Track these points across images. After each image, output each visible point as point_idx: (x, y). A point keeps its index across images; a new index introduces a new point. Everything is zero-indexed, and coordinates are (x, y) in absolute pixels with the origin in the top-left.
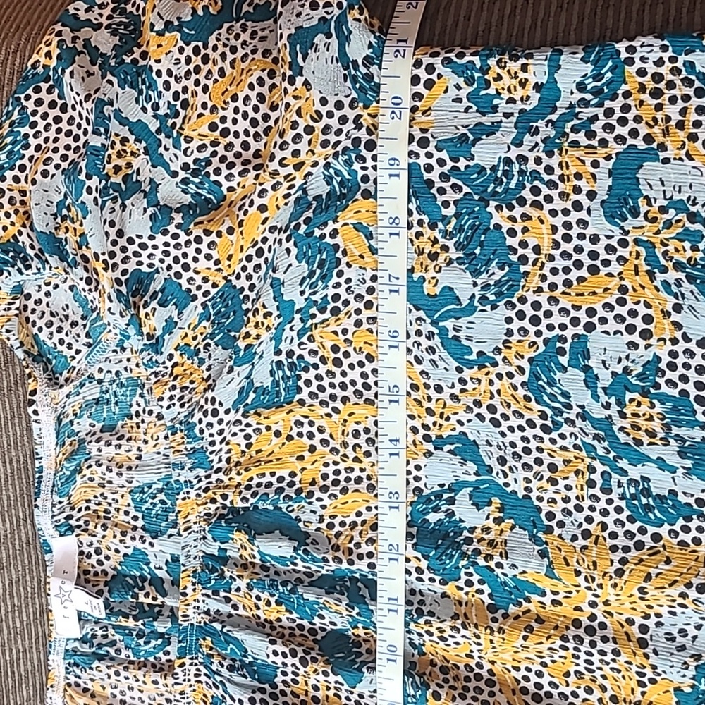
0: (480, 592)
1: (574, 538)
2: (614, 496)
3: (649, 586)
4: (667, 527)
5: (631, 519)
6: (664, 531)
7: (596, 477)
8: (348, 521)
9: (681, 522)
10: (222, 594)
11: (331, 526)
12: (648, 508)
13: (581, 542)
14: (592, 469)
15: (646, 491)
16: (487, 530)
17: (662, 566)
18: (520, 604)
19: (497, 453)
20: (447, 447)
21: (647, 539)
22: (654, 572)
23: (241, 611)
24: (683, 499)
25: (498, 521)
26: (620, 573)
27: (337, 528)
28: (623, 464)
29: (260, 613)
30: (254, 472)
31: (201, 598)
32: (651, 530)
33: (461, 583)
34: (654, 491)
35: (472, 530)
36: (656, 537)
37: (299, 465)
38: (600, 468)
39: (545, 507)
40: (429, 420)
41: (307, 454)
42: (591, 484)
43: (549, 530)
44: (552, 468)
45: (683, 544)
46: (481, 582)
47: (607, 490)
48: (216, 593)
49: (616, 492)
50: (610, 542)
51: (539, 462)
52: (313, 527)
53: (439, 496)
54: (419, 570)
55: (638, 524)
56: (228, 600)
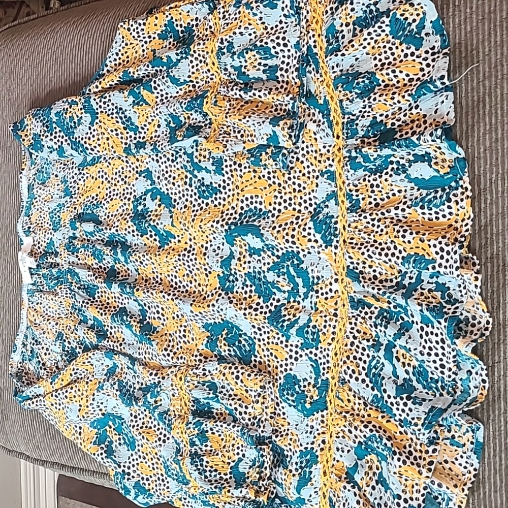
0: (155, 240)
1: (181, 208)
2: (193, 188)
3: (202, 224)
4: (210, 199)
5: (199, 198)
6: (209, 201)
7: (188, 180)
8: (114, 214)
9: (214, 196)
10: (75, 254)
11: (108, 217)
12: (204, 191)
13: (183, 210)
14: (186, 177)
15: (203, 184)
16: (156, 211)
17: (207, 215)
18: (168, 244)
19: (158, 175)
20: (143, 175)
21: (204, 206)
22: (203, 218)
23: (81, 262)
24: (214, 185)
25: (160, 206)
26: (193, 220)
27: (110, 217)
28: (196, 172)
29: (86, 261)
30: (85, 197)
31: (66, 256)
32: (206, 201)
33: (148, 236)
34: (205, 184)
35: (151, 211)
36: (207, 204)
37: (98, 190)
38: (189, 176)
39: (173, 197)
40: (137, 164)
41: (101, 185)
42: (186, 183)
43: (174, 207)
44: (174, 178)
45: (215, 206)
46: (155, 235)
47: (190, 186)
48: (73, 254)
49: (194, 185)
50: (193, 209)
51: (170, 176)
52: (103, 218)
53: (141, 198)
54: (133, 231)
55: (202, 199)
56: (77, 256)
